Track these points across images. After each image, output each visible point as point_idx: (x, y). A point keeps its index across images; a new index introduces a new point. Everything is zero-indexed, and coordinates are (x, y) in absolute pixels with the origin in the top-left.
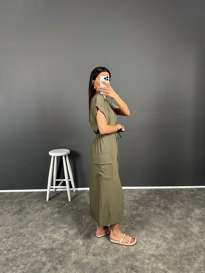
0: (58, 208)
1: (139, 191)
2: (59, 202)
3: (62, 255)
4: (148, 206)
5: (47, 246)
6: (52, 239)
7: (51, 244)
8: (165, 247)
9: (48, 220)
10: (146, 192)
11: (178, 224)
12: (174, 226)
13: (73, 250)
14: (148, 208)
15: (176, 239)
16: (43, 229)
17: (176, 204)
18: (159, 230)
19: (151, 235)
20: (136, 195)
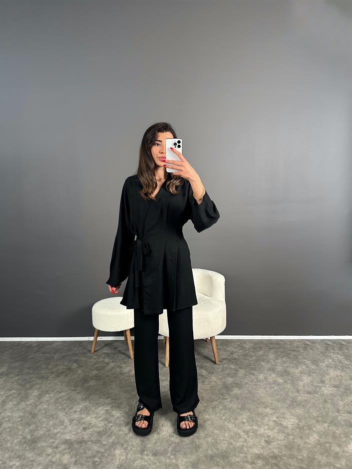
0: (98, 370)
1: (238, 344)
2: (99, 360)
3: (98, 452)
4: (254, 370)
5: (73, 436)
6: (83, 423)
7: (81, 433)
8: (282, 442)
9: (78, 391)
10: (252, 345)
11: (306, 401)
12: (298, 405)
13: (117, 444)
14: (255, 372)
15: (301, 428)
16: (68, 406)
17: (304, 367)
18: (272, 411)
19: (257, 421)
20: (234, 350)
